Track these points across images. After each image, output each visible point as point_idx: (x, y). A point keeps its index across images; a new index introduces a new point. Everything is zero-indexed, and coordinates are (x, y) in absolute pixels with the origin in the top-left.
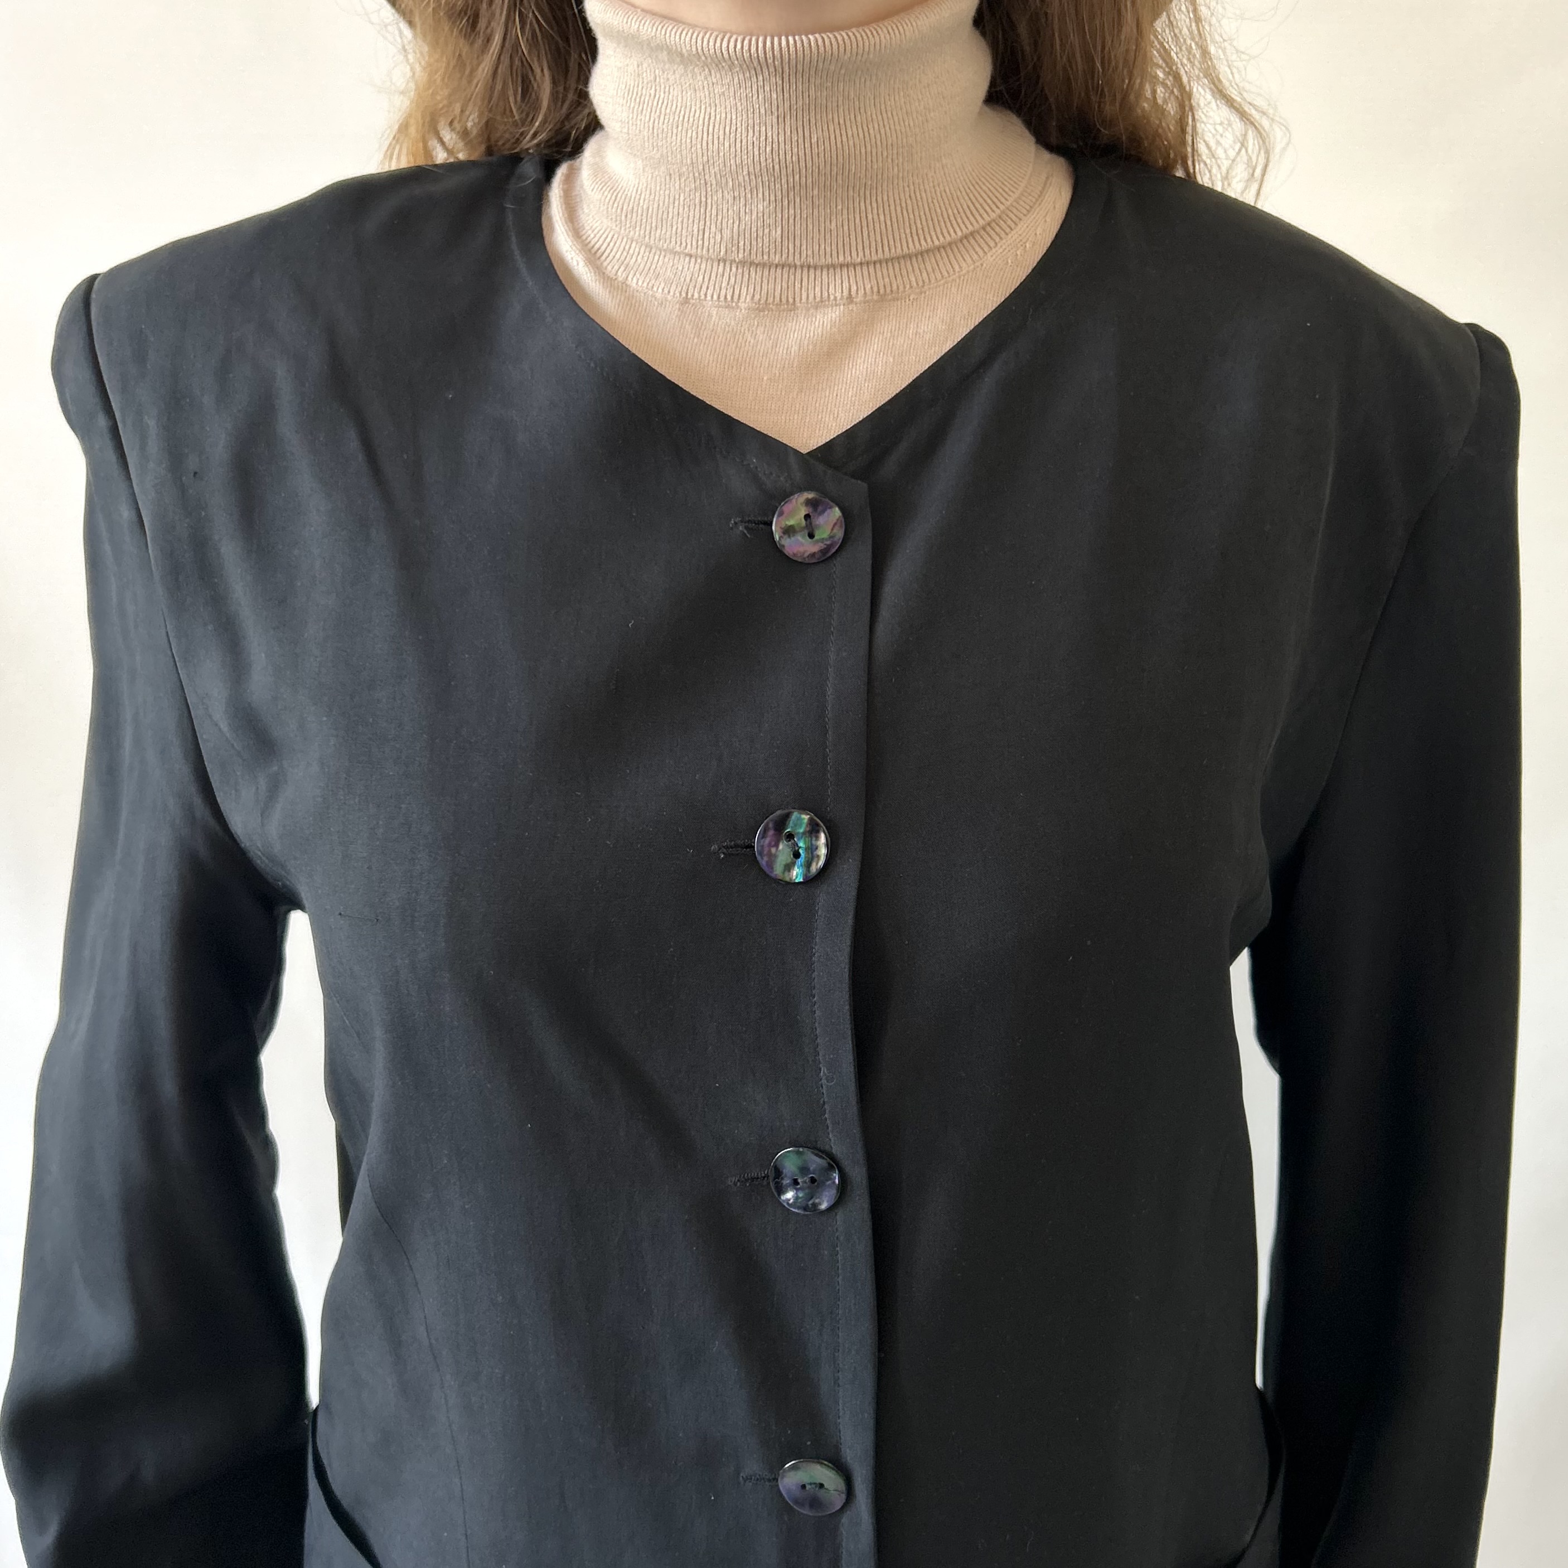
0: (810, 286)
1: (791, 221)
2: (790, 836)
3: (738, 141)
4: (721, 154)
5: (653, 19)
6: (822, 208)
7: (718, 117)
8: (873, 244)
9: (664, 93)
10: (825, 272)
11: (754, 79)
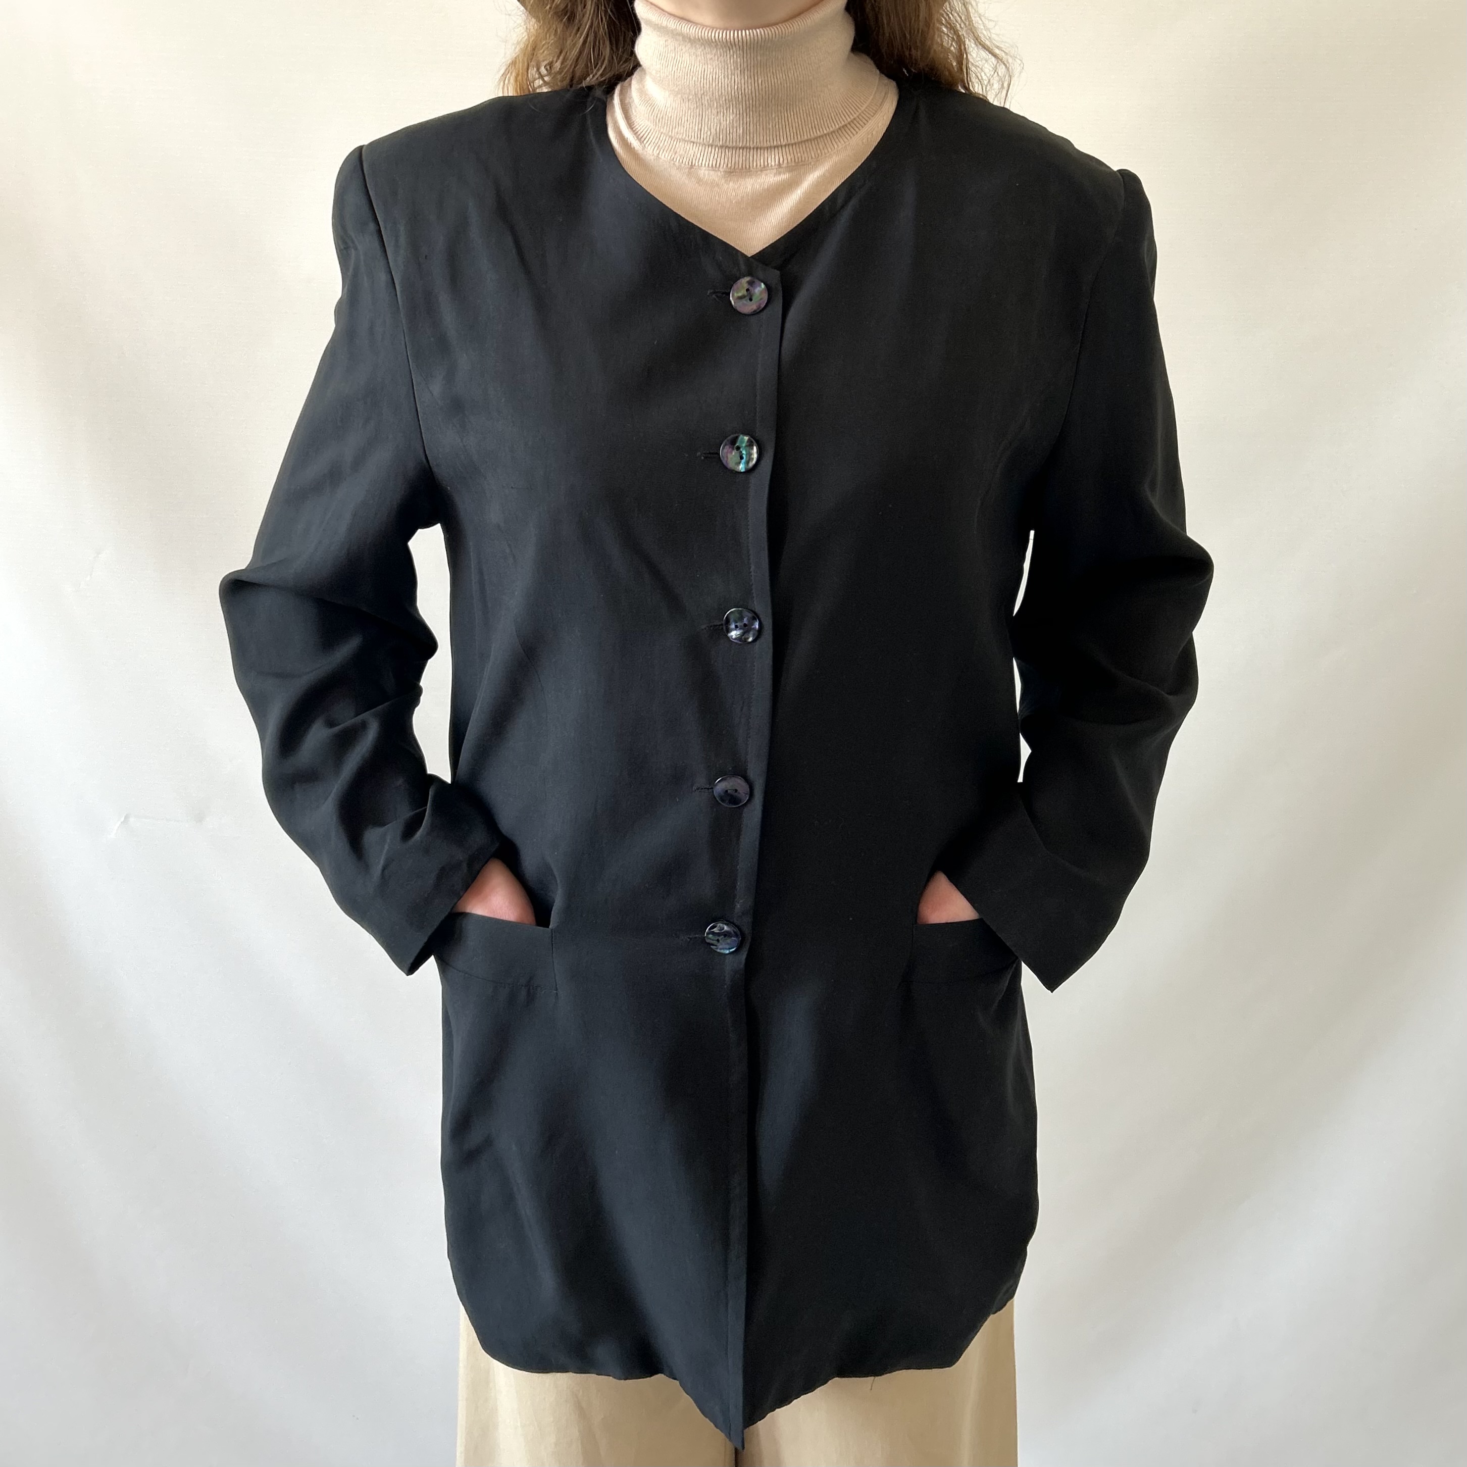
0: (760, 159)
1: (748, 124)
2: (738, 448)
3: (720, 83)
4: (711, 90)
5: (674, 19)
6: (764, 117)
7: (709, 70)
8: (792, 134)
9: (680, 56)
10: (766, 151)
11: (728, 52)
